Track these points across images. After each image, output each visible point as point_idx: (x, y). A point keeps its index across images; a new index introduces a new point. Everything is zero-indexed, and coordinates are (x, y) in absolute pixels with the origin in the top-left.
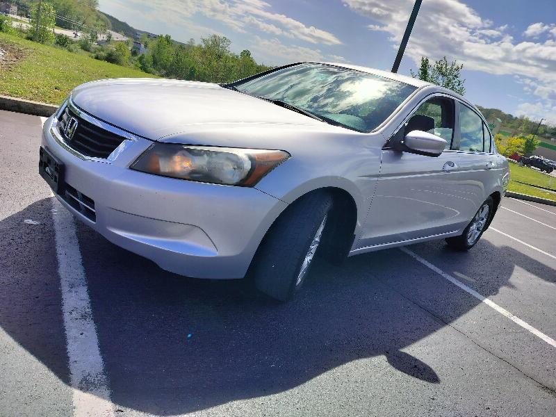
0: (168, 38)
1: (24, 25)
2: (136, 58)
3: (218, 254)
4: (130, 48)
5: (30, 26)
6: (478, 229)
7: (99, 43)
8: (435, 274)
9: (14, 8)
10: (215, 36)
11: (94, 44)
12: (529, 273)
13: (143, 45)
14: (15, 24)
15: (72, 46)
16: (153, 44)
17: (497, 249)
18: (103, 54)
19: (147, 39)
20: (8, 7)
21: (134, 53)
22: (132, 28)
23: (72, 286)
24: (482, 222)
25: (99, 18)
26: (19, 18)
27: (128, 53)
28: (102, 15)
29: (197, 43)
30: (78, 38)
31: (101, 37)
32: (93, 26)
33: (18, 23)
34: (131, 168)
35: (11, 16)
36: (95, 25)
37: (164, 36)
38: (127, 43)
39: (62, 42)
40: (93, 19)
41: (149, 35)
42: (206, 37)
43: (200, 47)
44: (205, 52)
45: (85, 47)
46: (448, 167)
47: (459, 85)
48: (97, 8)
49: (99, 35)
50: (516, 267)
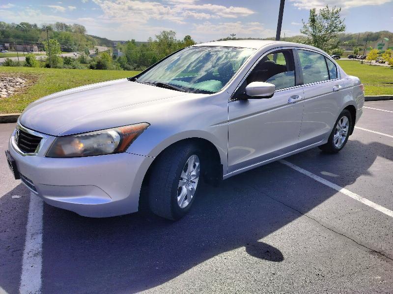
0: (133, 41)
1: (43, 57)
2: (116, 60)
3: (112, 201)
4: (111, 54)
5: (47, 57)
6: (343, 135)
7: (91, 56)
8: (305, 176)
9: (36, 47)
10: (164, 32)
11: (89, 58)
12: (388, 160)
13: (119, 51)
14: (38, 58)
15: (74, 63)
16: (125, 48)
17: (366, 145)
18: (94, 63)
19: (121, 46)
20: (32, 48)
21: (114, 57)
22: (110, 41)
23: (32, 235)
24: (345, 130)
25: (88, 40)
26: (40, 53)
27: (110, 58)
28: (89, 37)
29: (154, 39)
30: (77, 57)
31: (92, 52)
32: (85, 46)
33: (39, 57)
34: (46, 157)
35: (34, 53)
36: (87, 46)
37: (131, 41)
38: (108, 52)
39: (67, 61)
40: (85, 41)
41: (122, 42)
42: (158, 34)
43: (156, 42)
44: (159, 45)
45: (83, 61)
46: (293, 100)
47: (340, 23)
48: (86, 33)
49: (90, 51)
50: (378, 158)
